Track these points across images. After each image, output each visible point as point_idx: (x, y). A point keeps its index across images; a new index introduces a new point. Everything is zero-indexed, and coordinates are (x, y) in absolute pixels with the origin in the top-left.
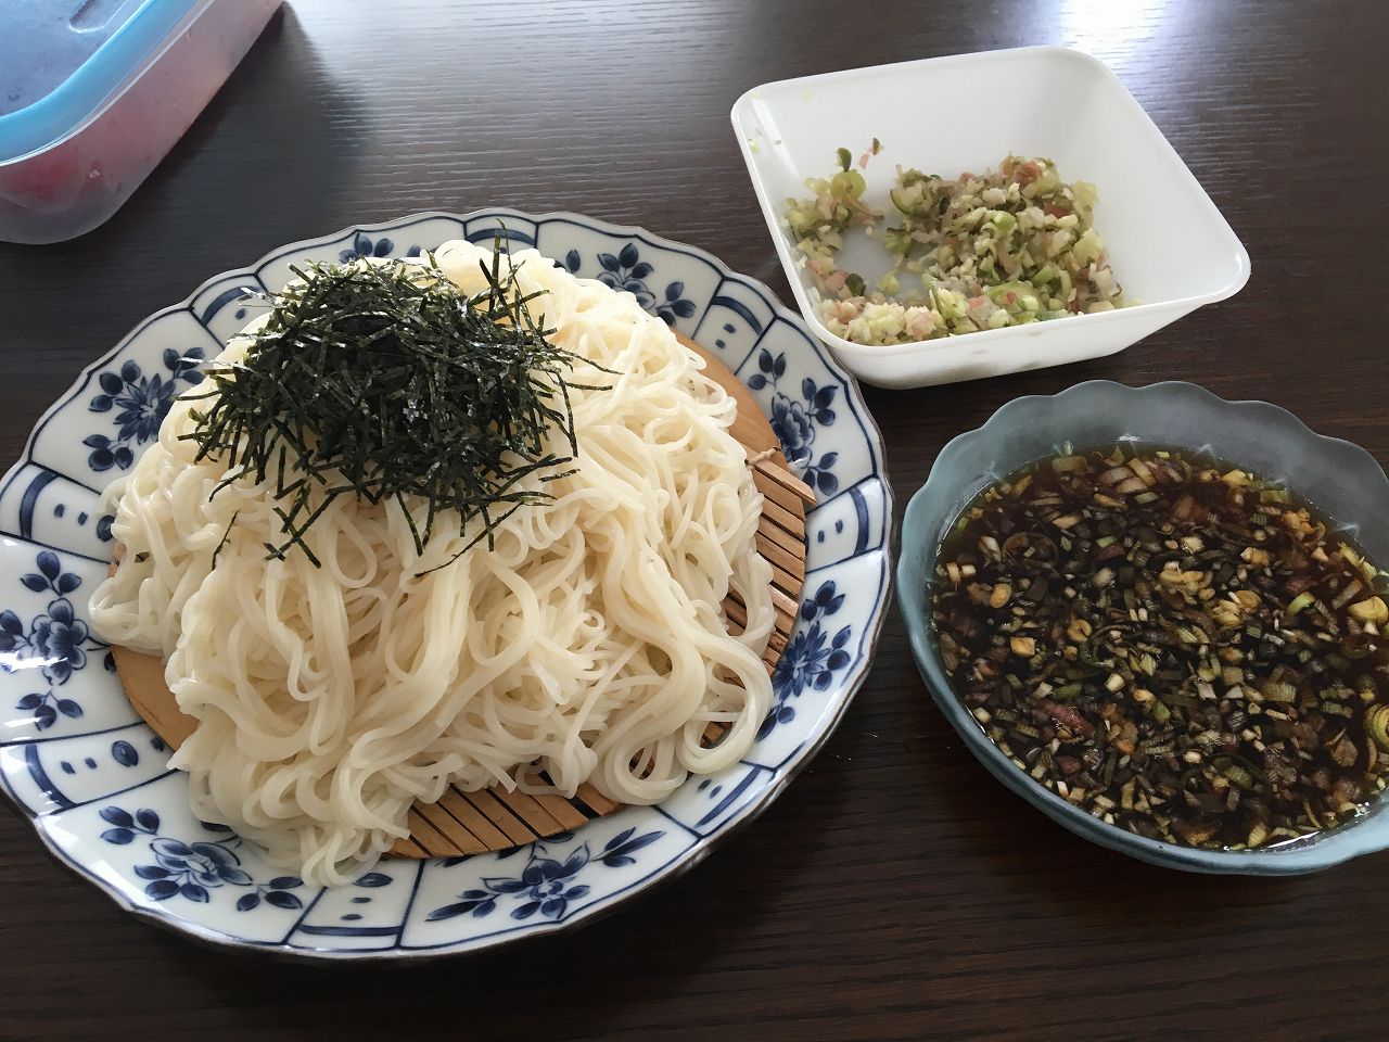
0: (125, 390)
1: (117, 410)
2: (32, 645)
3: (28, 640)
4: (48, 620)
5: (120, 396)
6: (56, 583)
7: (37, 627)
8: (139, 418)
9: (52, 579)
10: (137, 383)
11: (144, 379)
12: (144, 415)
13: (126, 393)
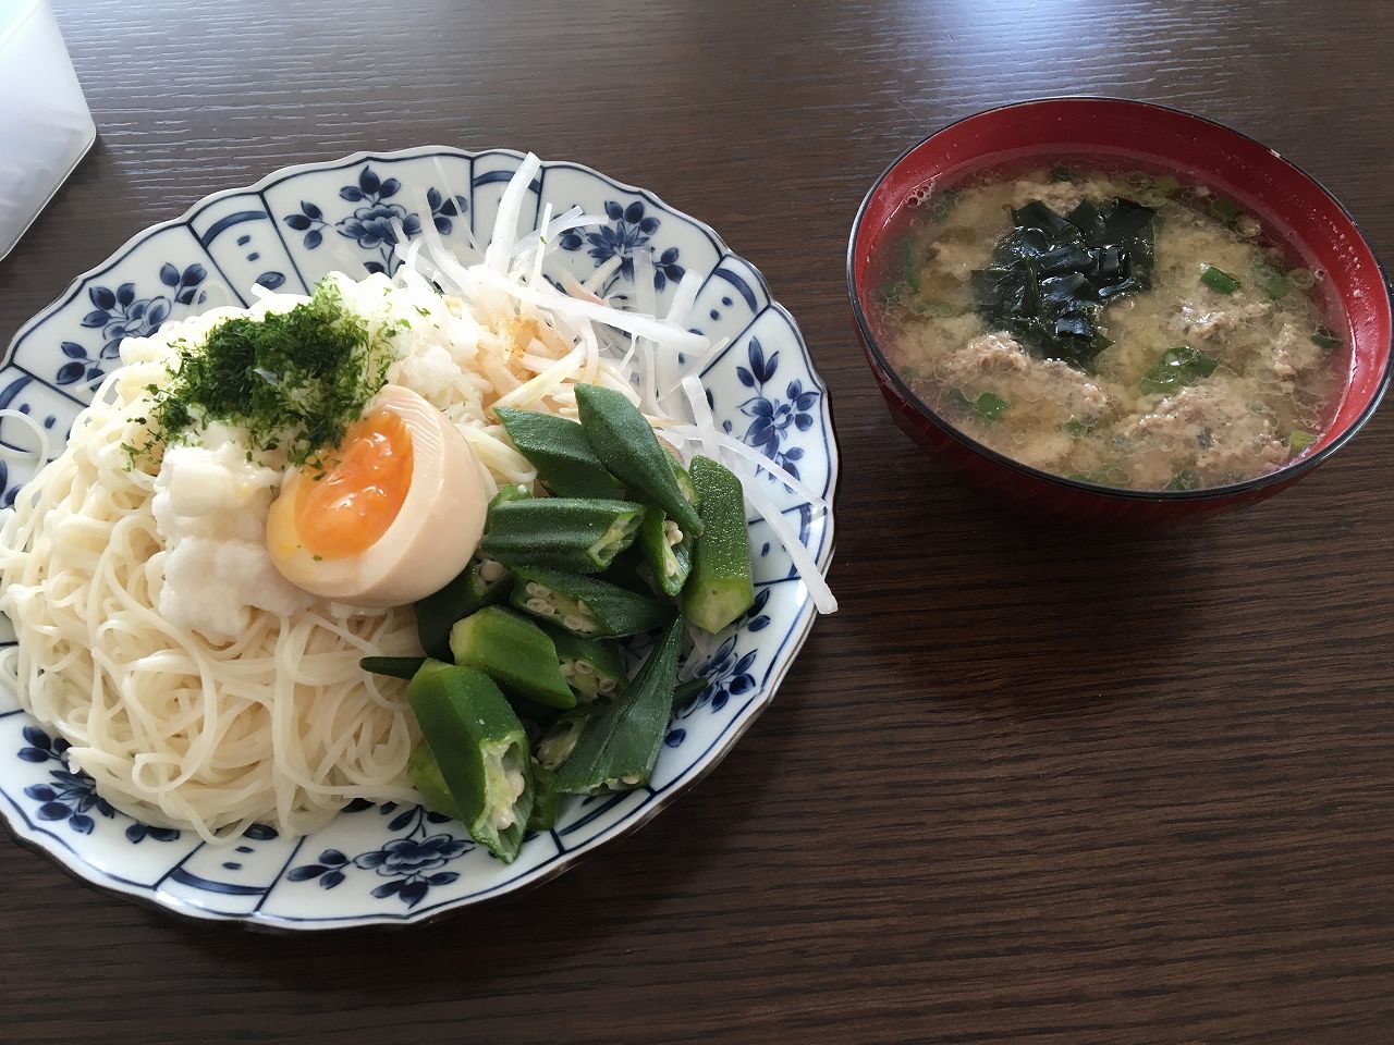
0: (632, 226)
1: (613, 226)
2: (373, 206)
3: (378, 203)
4: (403, 216)
5: (626, 224)
6: (439, 215)
7: (394, 209)
8: (612, 246)
9: (441, 211)
10: (643, 234)
11: (648, 239)
12: (616, 249)
13: (630, 228)
